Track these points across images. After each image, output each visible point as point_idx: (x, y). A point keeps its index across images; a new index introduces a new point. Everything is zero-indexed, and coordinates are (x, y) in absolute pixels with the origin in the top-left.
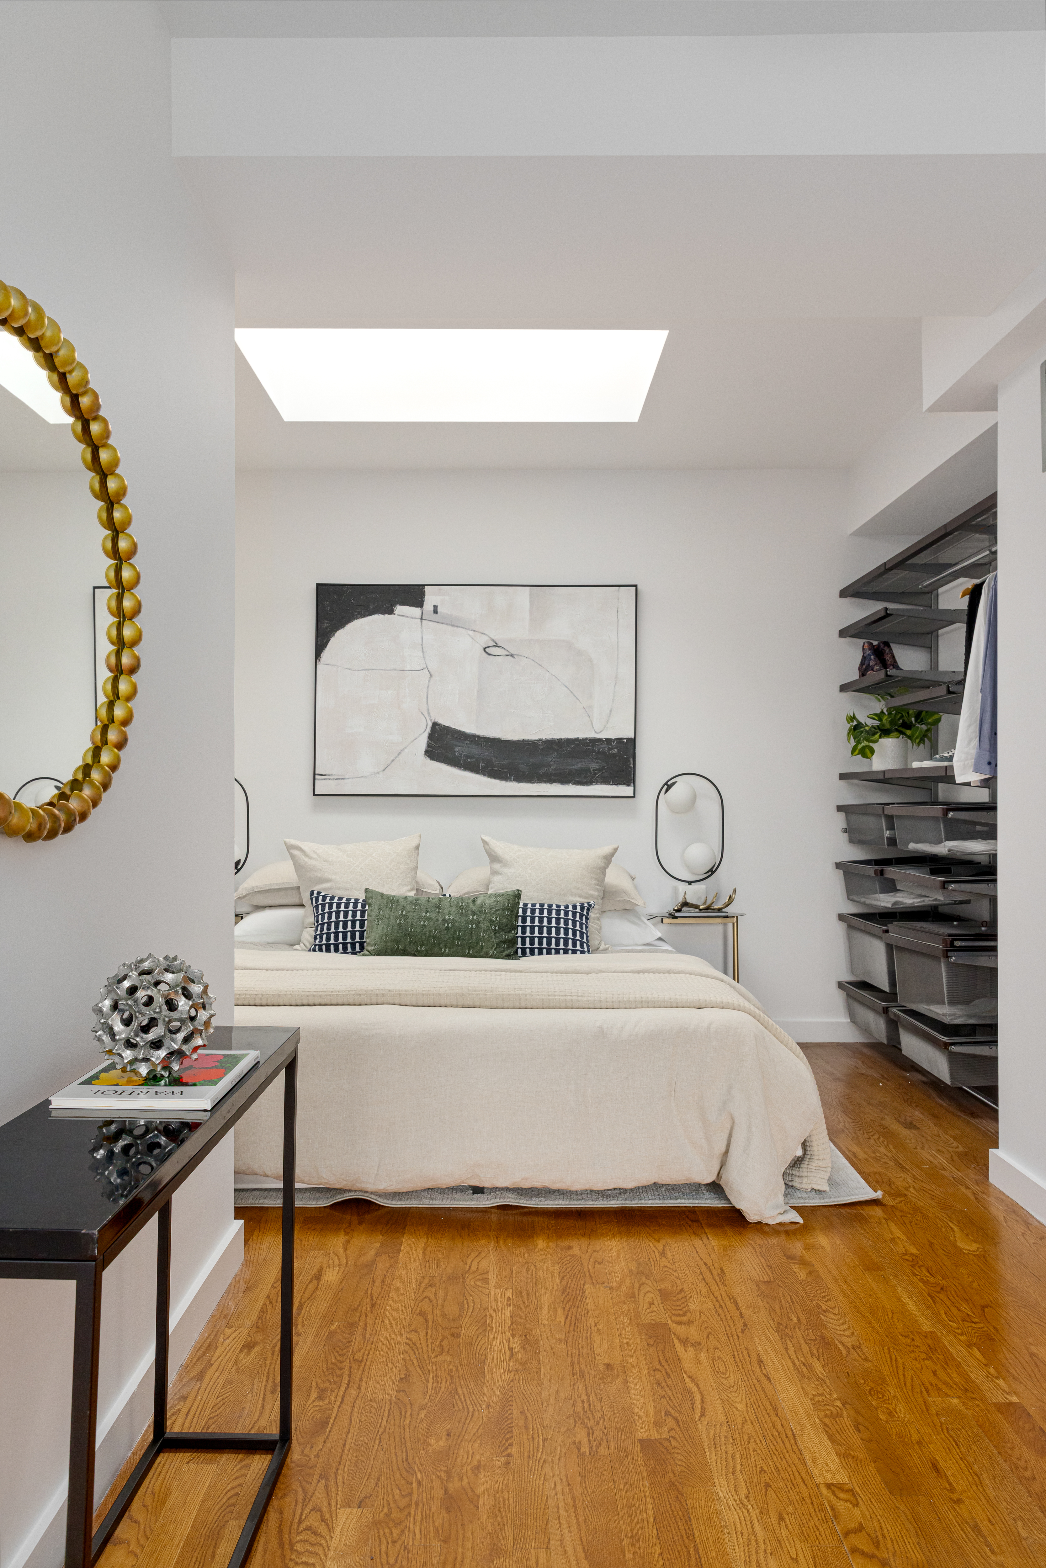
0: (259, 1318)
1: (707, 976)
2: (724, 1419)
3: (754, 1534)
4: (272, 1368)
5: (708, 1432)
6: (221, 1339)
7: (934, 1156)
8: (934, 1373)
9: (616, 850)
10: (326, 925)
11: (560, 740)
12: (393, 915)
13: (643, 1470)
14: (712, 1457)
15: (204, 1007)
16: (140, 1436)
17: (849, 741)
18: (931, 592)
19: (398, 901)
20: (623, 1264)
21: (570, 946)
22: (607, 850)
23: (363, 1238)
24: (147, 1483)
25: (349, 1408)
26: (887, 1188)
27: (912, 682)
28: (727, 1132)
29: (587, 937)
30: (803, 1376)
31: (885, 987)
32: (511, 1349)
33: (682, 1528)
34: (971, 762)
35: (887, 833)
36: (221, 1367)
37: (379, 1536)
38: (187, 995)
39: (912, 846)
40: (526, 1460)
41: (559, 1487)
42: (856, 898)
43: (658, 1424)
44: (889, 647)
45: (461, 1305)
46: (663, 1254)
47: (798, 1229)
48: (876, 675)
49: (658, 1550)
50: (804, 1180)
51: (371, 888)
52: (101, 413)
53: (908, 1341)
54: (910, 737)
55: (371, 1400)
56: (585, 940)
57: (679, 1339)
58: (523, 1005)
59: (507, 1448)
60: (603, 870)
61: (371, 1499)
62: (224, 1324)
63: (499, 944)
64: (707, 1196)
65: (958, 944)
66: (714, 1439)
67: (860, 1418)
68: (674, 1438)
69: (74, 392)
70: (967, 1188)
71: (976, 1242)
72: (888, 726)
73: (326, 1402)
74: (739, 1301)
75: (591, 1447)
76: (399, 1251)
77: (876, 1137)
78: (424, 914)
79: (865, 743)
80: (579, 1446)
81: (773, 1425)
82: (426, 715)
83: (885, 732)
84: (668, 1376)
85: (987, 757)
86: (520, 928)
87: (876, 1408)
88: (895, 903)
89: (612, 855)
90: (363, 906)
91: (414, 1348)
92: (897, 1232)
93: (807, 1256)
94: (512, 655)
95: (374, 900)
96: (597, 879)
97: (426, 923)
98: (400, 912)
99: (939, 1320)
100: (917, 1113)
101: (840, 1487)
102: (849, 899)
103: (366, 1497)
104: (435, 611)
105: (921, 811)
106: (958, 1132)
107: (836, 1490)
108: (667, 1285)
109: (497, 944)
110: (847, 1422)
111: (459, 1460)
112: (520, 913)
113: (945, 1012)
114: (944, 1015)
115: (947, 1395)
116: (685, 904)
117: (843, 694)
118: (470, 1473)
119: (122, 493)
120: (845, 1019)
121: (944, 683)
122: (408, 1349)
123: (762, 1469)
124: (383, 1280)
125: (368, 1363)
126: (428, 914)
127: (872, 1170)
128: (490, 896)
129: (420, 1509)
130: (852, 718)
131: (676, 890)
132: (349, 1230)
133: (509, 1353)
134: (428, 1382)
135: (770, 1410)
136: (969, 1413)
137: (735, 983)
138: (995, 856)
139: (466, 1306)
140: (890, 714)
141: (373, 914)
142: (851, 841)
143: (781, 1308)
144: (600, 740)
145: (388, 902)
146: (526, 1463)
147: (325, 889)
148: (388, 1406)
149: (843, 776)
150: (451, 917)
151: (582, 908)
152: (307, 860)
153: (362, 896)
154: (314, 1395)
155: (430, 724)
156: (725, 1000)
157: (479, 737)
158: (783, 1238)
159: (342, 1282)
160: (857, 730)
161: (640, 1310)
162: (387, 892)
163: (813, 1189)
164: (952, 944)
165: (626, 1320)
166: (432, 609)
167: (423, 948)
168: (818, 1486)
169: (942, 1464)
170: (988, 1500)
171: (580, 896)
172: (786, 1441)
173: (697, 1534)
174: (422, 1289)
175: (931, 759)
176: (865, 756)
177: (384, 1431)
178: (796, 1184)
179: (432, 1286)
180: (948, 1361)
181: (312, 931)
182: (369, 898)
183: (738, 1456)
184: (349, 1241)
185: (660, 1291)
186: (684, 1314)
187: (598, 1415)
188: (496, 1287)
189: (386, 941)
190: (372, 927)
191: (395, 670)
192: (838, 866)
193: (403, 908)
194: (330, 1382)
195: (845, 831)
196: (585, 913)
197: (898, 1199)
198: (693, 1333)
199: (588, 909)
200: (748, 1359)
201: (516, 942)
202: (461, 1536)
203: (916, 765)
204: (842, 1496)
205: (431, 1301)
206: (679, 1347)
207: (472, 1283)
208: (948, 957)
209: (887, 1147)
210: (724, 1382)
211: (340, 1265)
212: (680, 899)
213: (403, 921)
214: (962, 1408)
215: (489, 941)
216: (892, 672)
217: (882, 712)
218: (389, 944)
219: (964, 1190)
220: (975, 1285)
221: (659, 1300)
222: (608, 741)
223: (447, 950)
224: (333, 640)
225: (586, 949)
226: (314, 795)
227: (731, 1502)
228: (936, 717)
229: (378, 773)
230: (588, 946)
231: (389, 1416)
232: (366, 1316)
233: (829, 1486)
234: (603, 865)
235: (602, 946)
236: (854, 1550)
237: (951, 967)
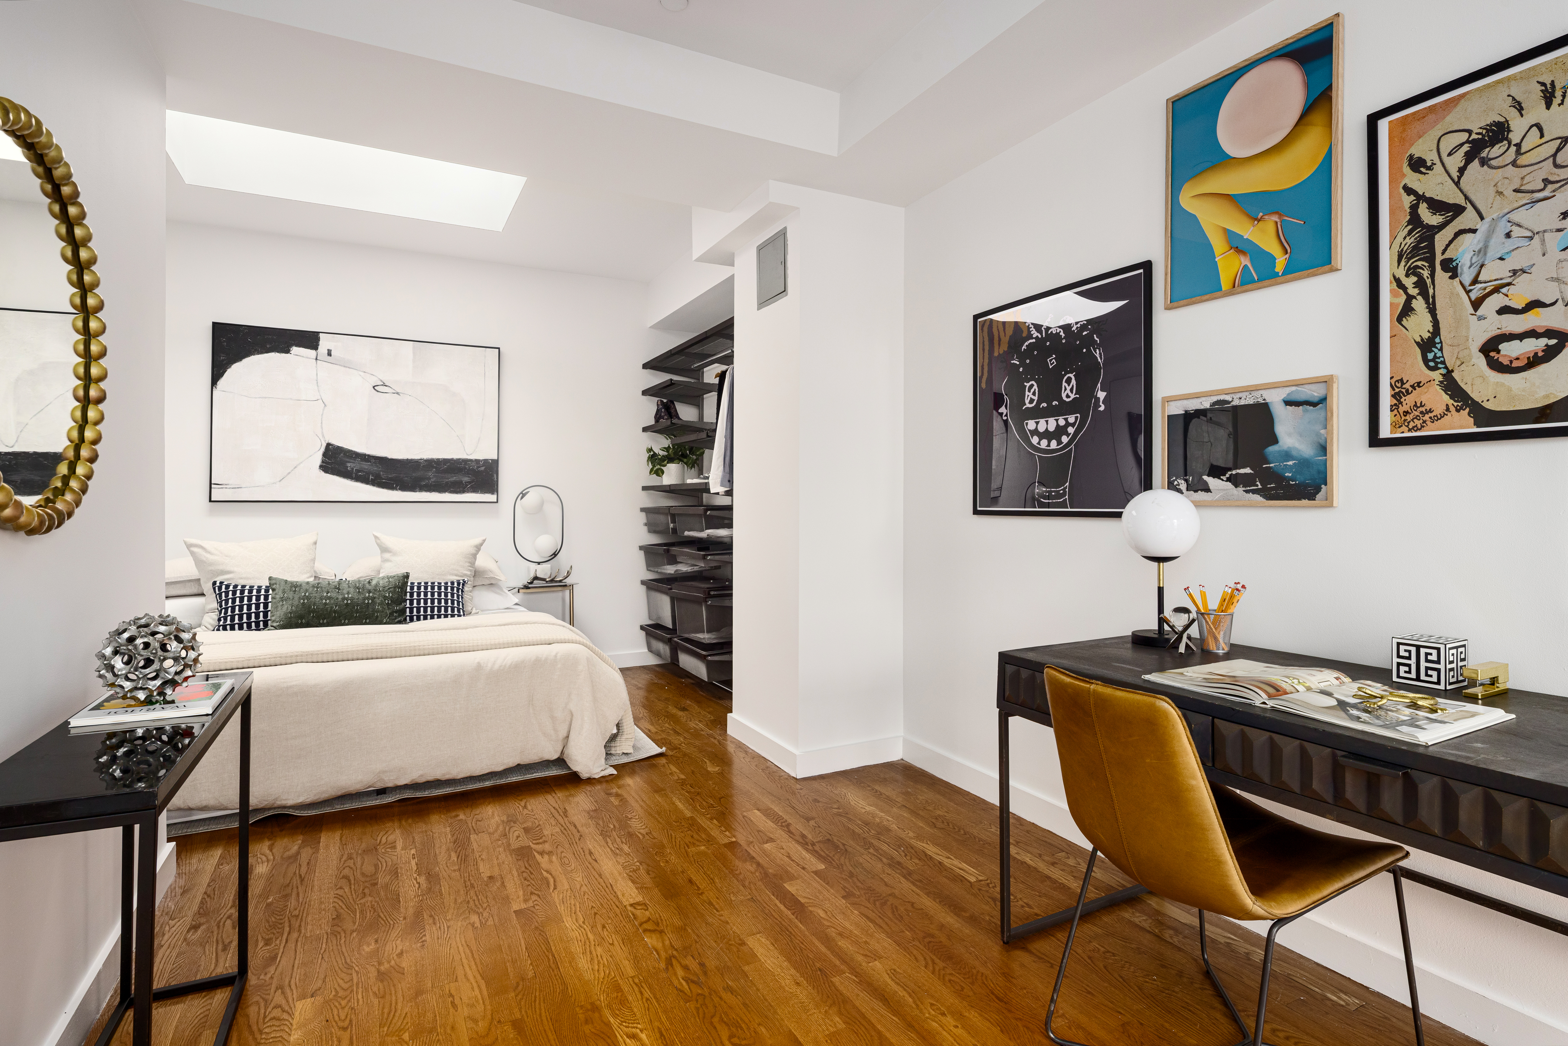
0: (200, 908)
1: (553, 624)
2: (568, 887)
3: (588, 938)
4: (220, 936)
5: (558, 896)
6: (167, 928)
7: (697, 725)
8: (692, 837)
9: (484, 541)
10: (230, 609)
11: (438, 459)
12: (296, 597)
13: (518, 926)
14: (561, 908)
15: (193, 649)
16: (104, 1005)
17: (648, 465)
18: (699, 370)
19: (301, 585)
20: (497, 818)
21: (449, 612)
22: (477, 541)
23: (286, 840)
24: (121, 1030)
25: (293, 945)
26: (669, 746)
27: (688, 428)
28: (568, 723)
29: (463, 604)
30: (617, 854)
31: (670, 625)
32: (419, 883)
33: (543, 948)
34: (719, 480)
35: (671, 526)
36: (172, 945)
37: (331, 1008)
38: (179, 640)
39: (686, 533)
40: (436, 941)
41: (461, 949)
42: (652, 569)
43: (526, 901)
44: (674, 404)
45: (376, 866)
46: (525, 807)
47: (614, 778)
48: (664, 422)
49: (529, 962)
50: (618, 748)
51: (274, 576)
52: (79, 200)
53: (678, 824)
54: (686, 463)
55: (311, 936)
56: (461, 607)
57: (538, 852)
58: (417, 653)
59: (422, 938)
60: (474, 556)
61: (321, 991)
62: (167, 918)
63: (391, 614)
64: (554, 769)
65: (712, 593)
66: (563, 898)
67: (650, 868)
68: (537, 905)
69: (57, 182)
70: (715, 739)
71: (718, 766)
72: (672, 456)
73: (273, 946)
74: (576, 824)
75: (481, 923)
76: (319, 842)
77: (663, 718)
78: (325, 594)
79: (658, 467)
80: (473, 925)
81: (599, 883)
82: (321, 437)
83: (671, 460)
84: (532, 873)
85: (727, 478)
86: (408, 601)
87: (659, 861)
88: (676, 571)
89: (481, 544)
90: (267, 591)
91: (341, 898)
92: (674, 769)
93: (619, 791)
94: (398, 393)
95: (278, 586)
96: (469, 562)
97: (328, 601)
98: (303, 594)
99: (696, 810)
100: (688, 702)
101: (638, 904)
102: (648, 570)
103: (316, 990)
104: (329, 353)
105: (692, 510)
106: (711, 709)
107: (636, 906)
108: (529, 824)
109: (390, 614)
110: (642, 871)
111: (386, 953)
112: (408, 589)
113: (705, 637)
114: (704, 638)
115: (698, 846)
116: (536, 578)
117: (645, 433)
118: (395, 958)
119: (93, 261)
120: (645, 650)
121: (706, 430)
122: (336, 900)
123: (592, 907)
124: (308, 863)
125: (305, 915)
126: (329, 595)
127: (660, 737)
128: (383, 578)
129: (360, 986)
130: (650, 450)
131: (529, 569)
132: (272, 837)
133: (417, 886)
134: (356, 916)
135: (597, 876)
136: (709, 852)
137: (571, 627)
138: (732, 537)
139: (380, 866)
140: (674, 447)
141: (277, 596)
142: (650, 531)
143: (604, 822)
144: (471, 460)
145: (291, 587)
146: (436, 942)
147: (228, 579)
148: (325, 936)
149: (645, 488)
150: (350, 596)
151: (459, 584)
152: (208, 556)
153: (265, 583)
154: (261, 944)
155: (324, 445)
156: (567, 638)
157: (369, 455)
158: (604, 785)
159: (272, 871)
160: (653, 458)
161: (511, 841)
162: (290, 579)
163: (623, 753)
164: (709, 594)
165: (501, 849)
166: (327, 352)
167: (325, 621)
168: (625, 906)
169: (694, 878)
170: (717, 889)
171: (456, 575)
172: (607, 889)
173: (553, 948)
174: (342, 862)
175: (699, 477)
176: (658, 475)
177: (325, 951)
178: (613, 752)
179: (351, 858)
180: (700, 829)
181: (215, 616)
182: (273, 584)
183: (578, 904)
184: (273, 844)
185: (524, 828)
186: (541, 838)
187: (485, 905)
188: (402, 849)
189: (291, 618)
190: (277, 607)
191: (291, 399)
192: (641, 548)
193: (307, 591)
194: (274, 934)
195: (646, 524)
196: (461, 587)
197: (675, 751)
198: (547, 847)
199: (463, 585)
200: (583, 854)
201: (405, 612)
202: (393, 992)
203: (689, 481)
204: (639, 907)
205: (351, 868)
206: (538, 857)
207: (383, 851)
208: (706, 602)
209: (669, 724)
210: (568, 868)
211: (268, 861)
212: (532, 575)
213: (306, 601)
214: (706, 850)
215: (383, 612)
216: (675, 421)
217: (669, 446)
218: (293, 620)
219: (713, 740)
220: (716, 788)
221: (524, 834)
222: (477, 461)
223: (347, 621)
224: (229, 371)
225: (462, 613)
226: (210, 501)
227: (574, 927)
228: (701, 451)
229: (275, 483)
230: (463, 611)
231: (327, 942)
232: (297, 888)
233: (631, 905)
234: (474, 552)
235: (474, 611)
236: (645, 931)
237: (708, 607)
